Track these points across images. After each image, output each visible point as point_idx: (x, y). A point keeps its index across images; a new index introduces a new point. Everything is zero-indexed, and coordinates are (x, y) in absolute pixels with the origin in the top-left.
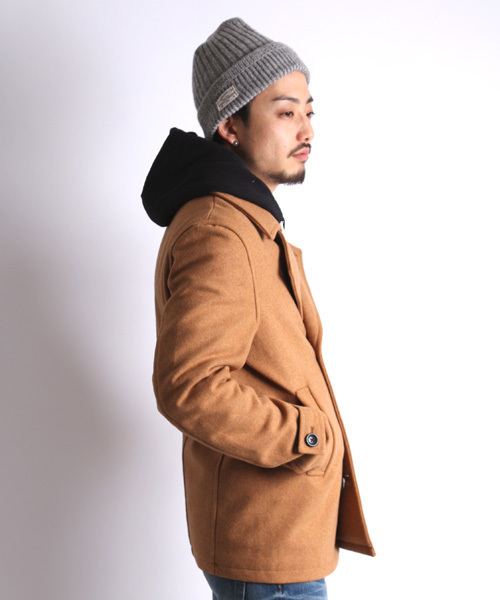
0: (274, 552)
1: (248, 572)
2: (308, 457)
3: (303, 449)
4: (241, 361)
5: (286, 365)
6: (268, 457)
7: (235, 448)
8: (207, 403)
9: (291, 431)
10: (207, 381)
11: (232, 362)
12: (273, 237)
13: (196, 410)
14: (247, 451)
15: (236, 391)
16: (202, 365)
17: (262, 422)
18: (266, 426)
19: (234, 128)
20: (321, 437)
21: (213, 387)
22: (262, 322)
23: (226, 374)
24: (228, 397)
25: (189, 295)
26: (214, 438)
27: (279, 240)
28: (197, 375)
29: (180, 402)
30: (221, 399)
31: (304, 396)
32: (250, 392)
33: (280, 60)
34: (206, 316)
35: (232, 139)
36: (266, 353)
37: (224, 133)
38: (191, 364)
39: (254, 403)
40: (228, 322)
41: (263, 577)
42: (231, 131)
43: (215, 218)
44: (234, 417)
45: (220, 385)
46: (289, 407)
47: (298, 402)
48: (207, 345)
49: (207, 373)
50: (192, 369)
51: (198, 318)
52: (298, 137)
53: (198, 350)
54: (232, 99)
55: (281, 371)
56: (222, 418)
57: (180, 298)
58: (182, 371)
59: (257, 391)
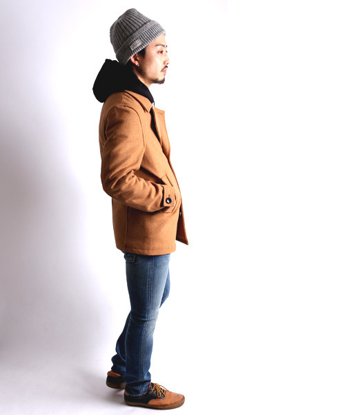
0: (152, 243)
1: (140, 250)
2: (167, 208)
3: (165, 204)
4: (138, 166)
5: (157, 166)
6: (150, 208)
7: (136, 205)
8: (124, 187)
9: (160, 197)
10: (124, 178)
11: (134, 167)
12: (149, 111)
13: (119, 190)
14: (141, 206)
15: (136, 181)
16: (122, 171)
17: (148, 194)
18: (149, 196)
19: (138, 58)
20: (173, 199)
21: (127, 180)
22: (147, 148)
23: (132, 174)
24: (133, 184)
25: (115, 139)
26: (127, 201)
27: (152, 112)
28: (120, 175)
29: (112, 187)
30: (130, 185)
31: (165, 180)
32: (142, 180)
33: (155, 30)
34: (124, 149)
35: (137, 63)
36: (148, 162)
37: (133, 60)
38: (117, 170)
39: (144, 186)
40: (132, 150)
41: (146, 252)
42: (136, 59)
43: (125, 103)
44: (136, 192)
45: (130, 179)
46: (159, 185)
47: (162, 183)
48: (124, 161)
49: (124, 174)
50: (118, 173)
51: (120, 150)
52: (164, 63)
53: (120, 164)
54: (138, 45)
55: (155, 169)
56: (130, 193)
57: (111, 140)
58: (113, 173)
59: (145, 180)
